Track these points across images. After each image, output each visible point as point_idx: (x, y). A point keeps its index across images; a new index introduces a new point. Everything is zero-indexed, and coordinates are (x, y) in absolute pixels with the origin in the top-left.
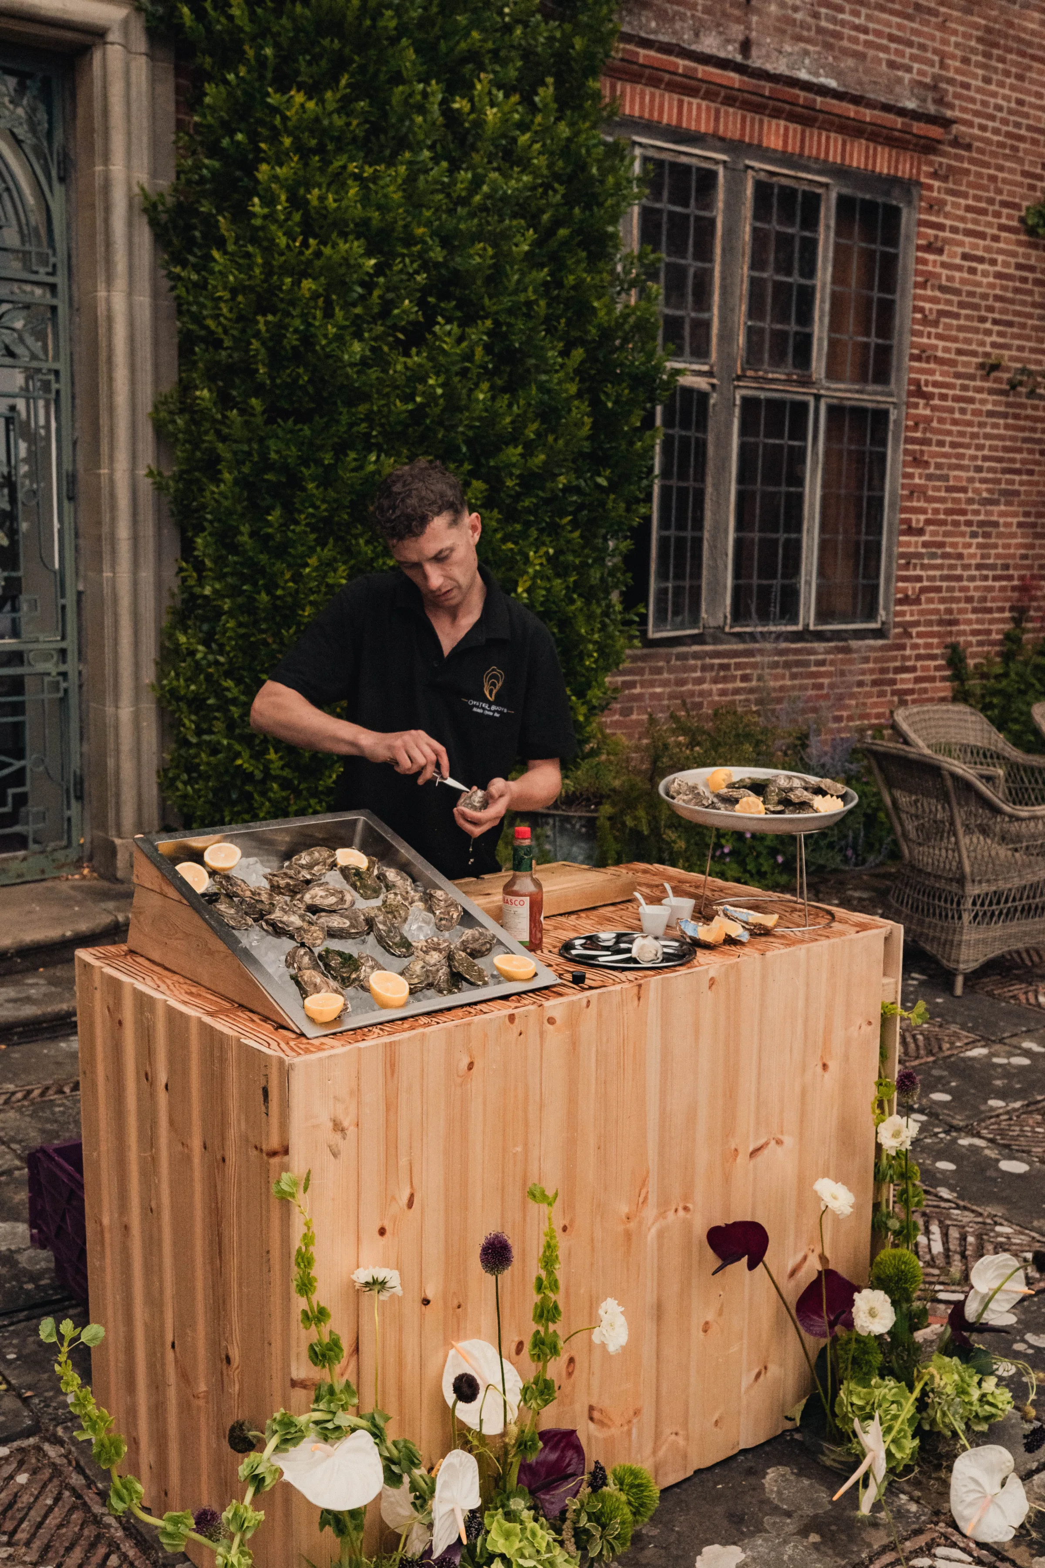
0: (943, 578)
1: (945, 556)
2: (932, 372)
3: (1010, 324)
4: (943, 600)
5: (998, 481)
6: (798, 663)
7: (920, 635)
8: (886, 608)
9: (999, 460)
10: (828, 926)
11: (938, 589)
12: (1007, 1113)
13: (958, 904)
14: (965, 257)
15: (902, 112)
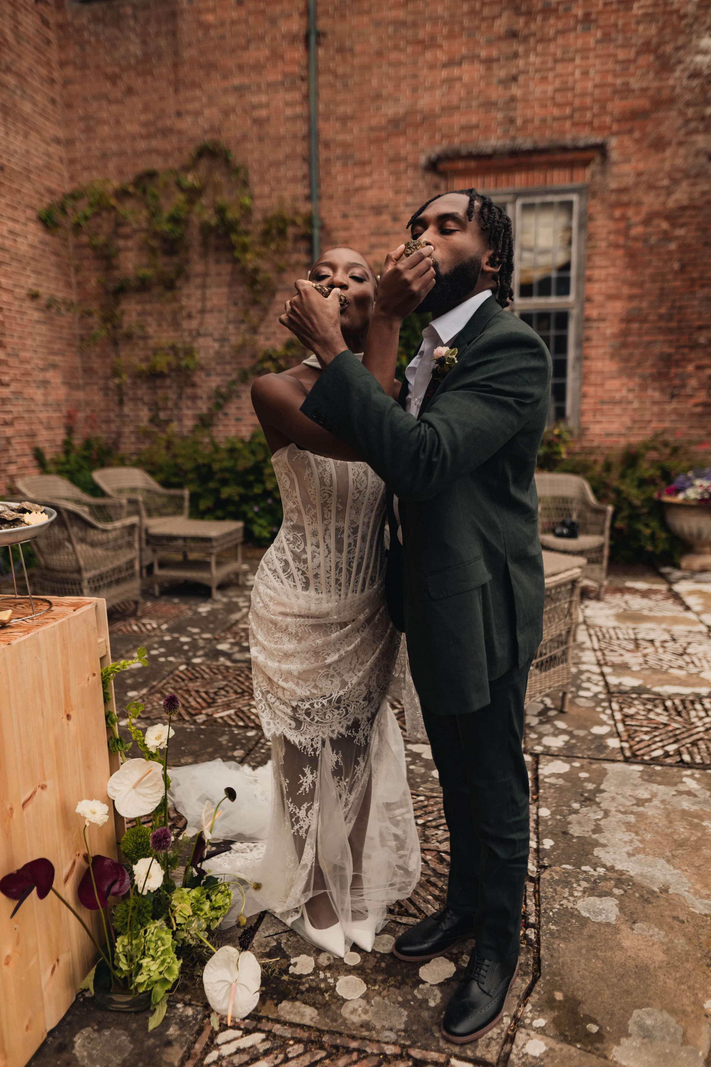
0: (26, 411)
1: (24, 399)
3: (40, 273)
4: (27, 424)
5: (46, 359)
7: (17, 443)
9: (46, 347)
10: (49, 610)
11: (23, 418)
12: (141, 698)
13: (80, 584)
14: (11, 232)
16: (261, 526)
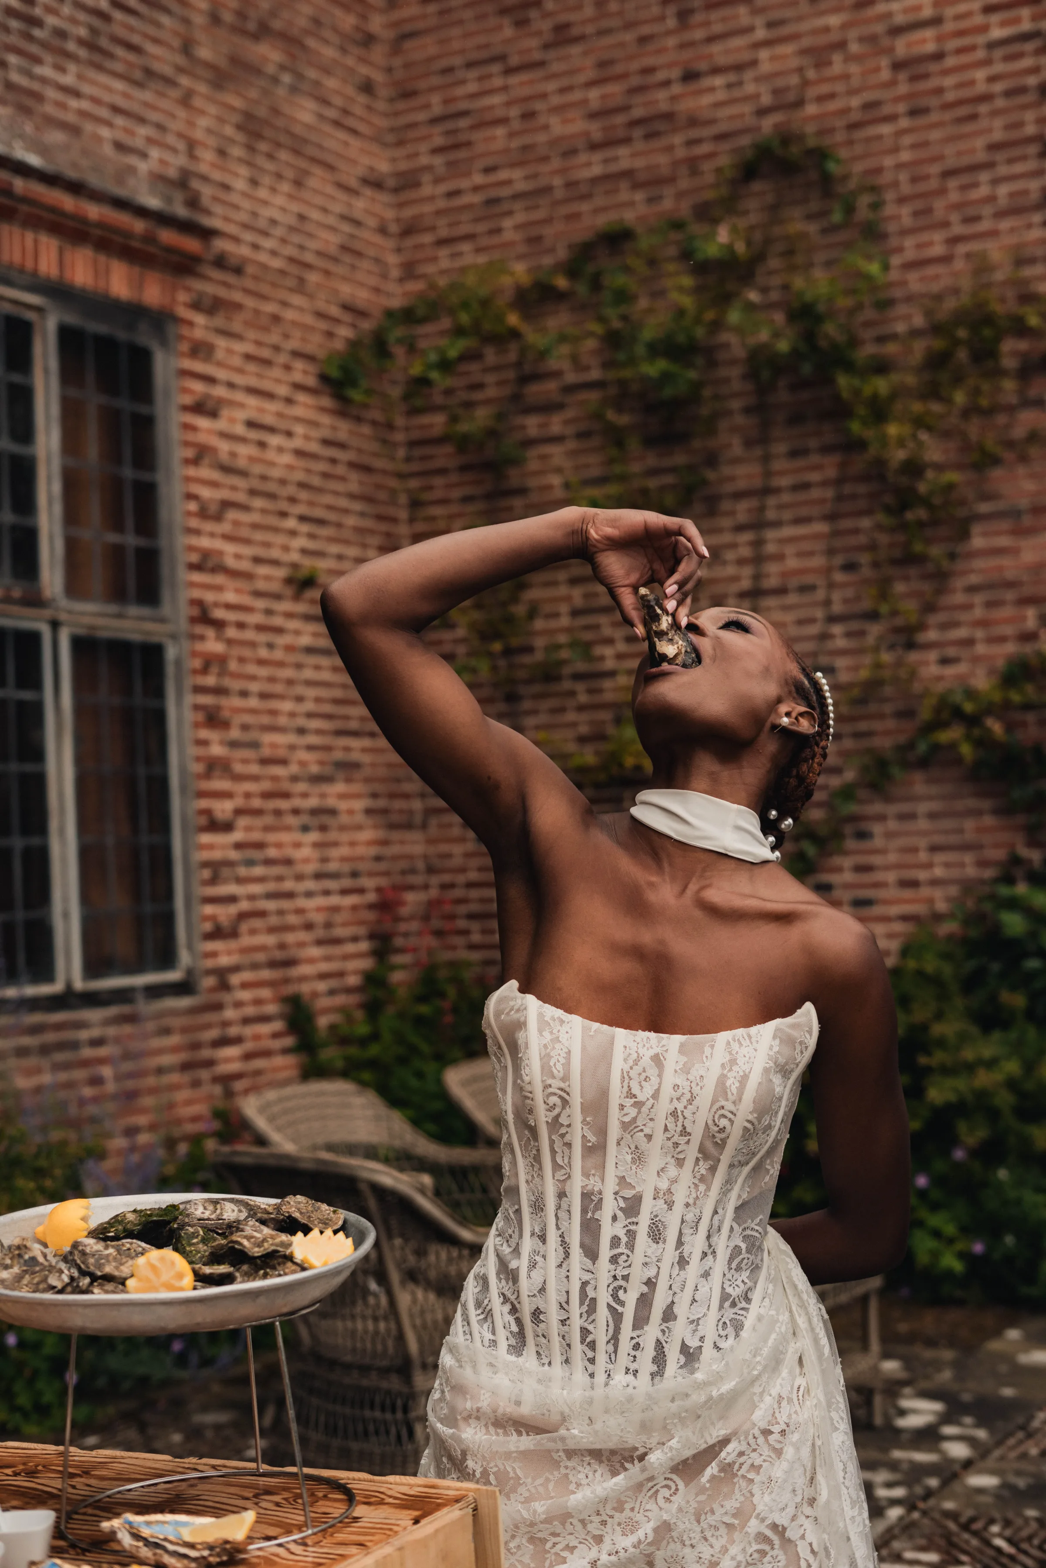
0: (270, 896)
1: (268, 862)
2: (219, 588)
3: (320, 522)
4: (272, 930)
5: (328, 749)
6: (62, 1046)
7: (245, 986)
8: (190, 947)
9: (329, 717)
10: (348, 1517)
11: (262, 914)
14: (251, 424)
15: (142, 212)
16: (937, 1234)
